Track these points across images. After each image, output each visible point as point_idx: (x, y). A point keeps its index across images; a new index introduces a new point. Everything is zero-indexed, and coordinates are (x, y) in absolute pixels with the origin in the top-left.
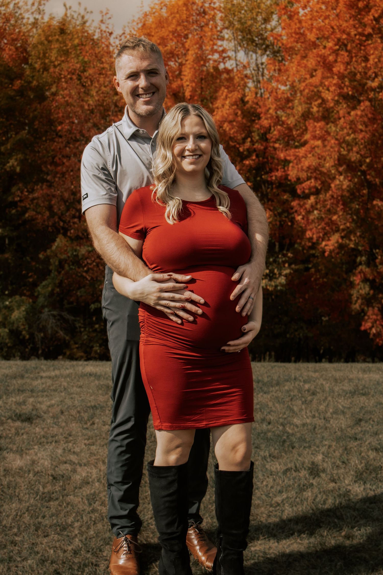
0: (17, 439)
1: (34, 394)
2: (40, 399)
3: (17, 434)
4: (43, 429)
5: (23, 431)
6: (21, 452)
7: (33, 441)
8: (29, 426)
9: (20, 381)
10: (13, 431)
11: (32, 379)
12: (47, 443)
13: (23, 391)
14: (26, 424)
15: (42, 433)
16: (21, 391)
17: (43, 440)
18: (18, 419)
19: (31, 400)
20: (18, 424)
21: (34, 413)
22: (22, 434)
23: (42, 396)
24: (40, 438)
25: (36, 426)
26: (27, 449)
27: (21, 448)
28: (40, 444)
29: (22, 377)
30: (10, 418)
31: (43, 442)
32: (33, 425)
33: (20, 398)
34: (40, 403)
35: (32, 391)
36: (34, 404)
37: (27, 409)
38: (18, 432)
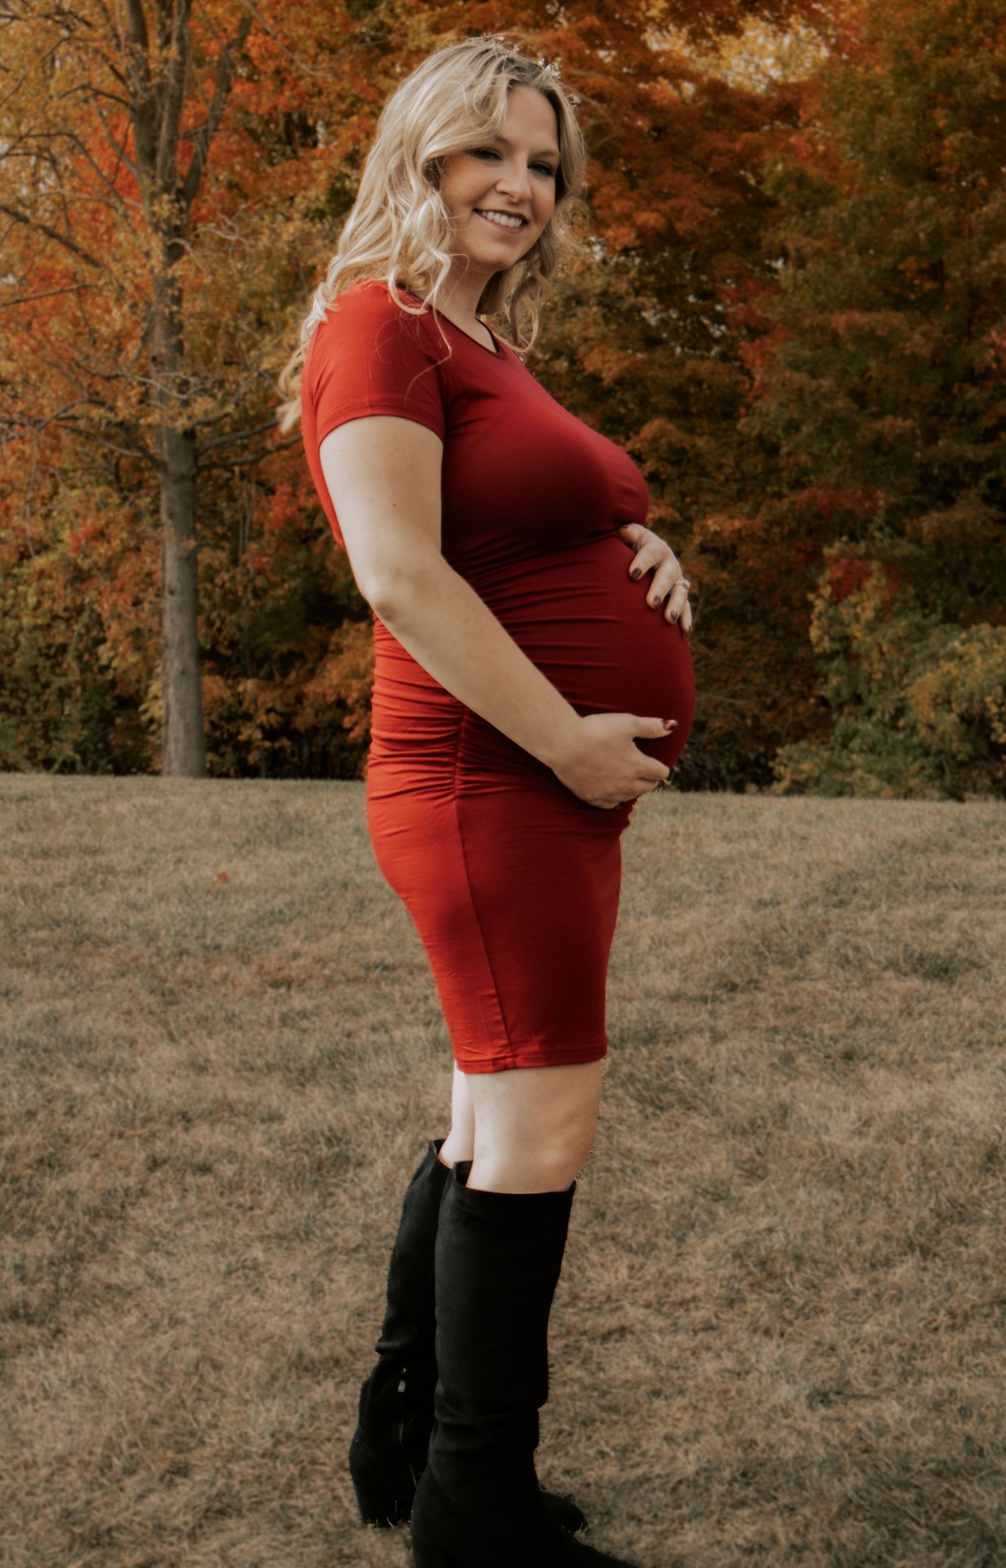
0: (905, 1025)
1: (971, 899)
2: (987, 914)
3: (907, 1012)
4: (981, 1002)
5: (922, 1006)
6: (907, 1065)
7: (948, 1037)
8: (944, 991)
9: (937, 860)
10: (896, 1003)
11: (973, 855)
12: (991, 1044)
13: (941, 889)
14: (935, 987)
15: (979, 1015)
16: (934, 888)
17: (979, 1033)
18: (915, 971)
19: (958, 915)
20: (914, 983)
21: (962, 953)
22: (921, 1015)
23: (994, 906)
24: (971, 1030)
25: (965, 993)
26: (927, 1059)
27: (913, 1054)
28: (970, 1044)
29: (947, 848)
30: (892, 965)
31: (979, 1042)
32: (955, 989)
33: (930, 909)
34: (981, 923)
35: (966, 889)
36: (965, 926)
37: (941, 942)
38: (909, 1007)
